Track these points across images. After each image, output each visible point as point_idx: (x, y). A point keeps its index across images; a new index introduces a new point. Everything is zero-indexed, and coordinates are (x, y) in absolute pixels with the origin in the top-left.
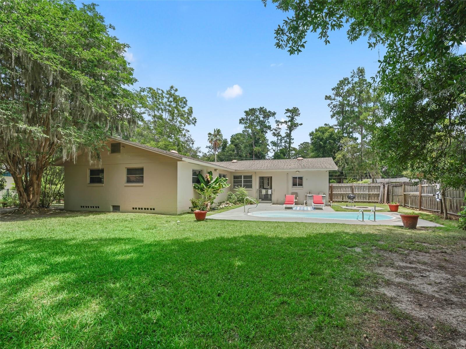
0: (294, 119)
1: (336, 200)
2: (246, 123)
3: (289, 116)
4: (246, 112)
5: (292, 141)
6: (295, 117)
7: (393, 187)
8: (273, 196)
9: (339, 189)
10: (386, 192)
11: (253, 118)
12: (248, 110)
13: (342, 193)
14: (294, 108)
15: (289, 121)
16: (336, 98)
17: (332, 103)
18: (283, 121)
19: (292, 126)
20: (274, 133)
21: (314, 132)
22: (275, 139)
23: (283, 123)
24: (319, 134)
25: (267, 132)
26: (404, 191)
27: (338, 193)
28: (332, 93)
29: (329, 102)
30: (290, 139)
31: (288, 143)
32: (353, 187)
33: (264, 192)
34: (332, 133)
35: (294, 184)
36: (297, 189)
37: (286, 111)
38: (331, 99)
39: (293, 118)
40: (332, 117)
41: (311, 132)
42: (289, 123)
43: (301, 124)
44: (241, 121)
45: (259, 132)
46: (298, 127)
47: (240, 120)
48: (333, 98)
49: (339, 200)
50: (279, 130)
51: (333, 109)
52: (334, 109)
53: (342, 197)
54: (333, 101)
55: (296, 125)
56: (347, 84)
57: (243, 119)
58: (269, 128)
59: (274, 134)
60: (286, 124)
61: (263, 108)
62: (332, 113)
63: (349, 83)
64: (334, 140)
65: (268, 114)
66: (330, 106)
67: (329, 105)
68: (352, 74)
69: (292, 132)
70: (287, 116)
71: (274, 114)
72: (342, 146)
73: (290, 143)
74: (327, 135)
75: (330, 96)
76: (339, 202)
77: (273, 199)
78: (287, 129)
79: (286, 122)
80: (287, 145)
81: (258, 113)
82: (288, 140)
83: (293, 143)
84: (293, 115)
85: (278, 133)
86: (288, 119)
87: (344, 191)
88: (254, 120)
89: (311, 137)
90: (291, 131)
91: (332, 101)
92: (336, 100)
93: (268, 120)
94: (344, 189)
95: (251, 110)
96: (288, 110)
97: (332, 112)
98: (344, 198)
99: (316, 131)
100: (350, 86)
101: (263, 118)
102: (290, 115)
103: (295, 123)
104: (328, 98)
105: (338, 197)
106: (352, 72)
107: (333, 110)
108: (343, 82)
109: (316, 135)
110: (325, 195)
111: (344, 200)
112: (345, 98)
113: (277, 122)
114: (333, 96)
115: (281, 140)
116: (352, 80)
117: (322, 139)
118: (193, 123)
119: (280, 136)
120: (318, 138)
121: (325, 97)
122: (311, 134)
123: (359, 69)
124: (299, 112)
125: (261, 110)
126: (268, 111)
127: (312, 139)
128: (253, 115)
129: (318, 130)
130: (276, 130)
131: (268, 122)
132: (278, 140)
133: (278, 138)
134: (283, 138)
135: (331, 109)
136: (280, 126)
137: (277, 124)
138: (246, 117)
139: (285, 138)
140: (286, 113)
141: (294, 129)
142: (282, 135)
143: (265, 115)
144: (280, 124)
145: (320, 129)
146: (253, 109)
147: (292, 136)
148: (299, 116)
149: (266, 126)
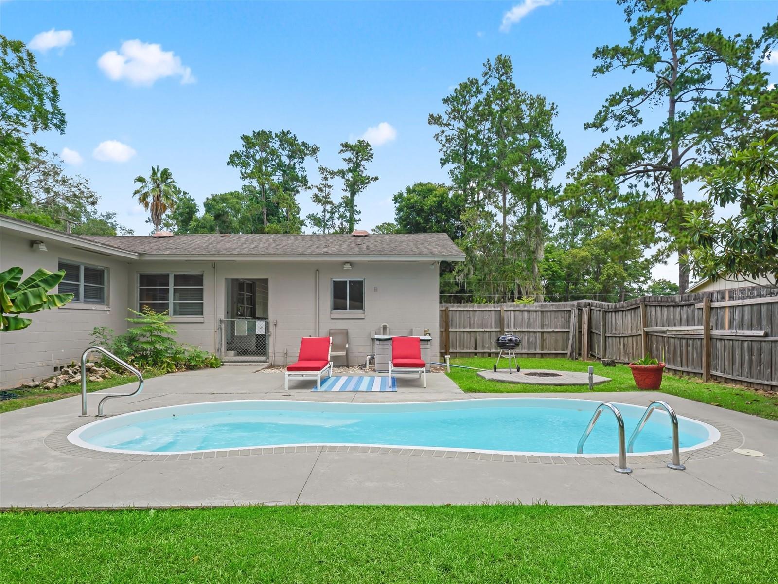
0: (361, 168)
1: (459, 350)
2: (245, 165)
3: (349, 160)
4: (245, 138)
5: (356, 217)
6: (363, 163)
7: (606, 312)
8: (271, 341)
9: (466, 321)
10: (585, 327)
11: (264, 155)
12: (251, 135)
13: (475, 330)
14: (359, 141)
15: (350, 170)
16: (452, 122)
17: (443, 132)
18: (336, 171)
19: (357, 183)
20: (316, 196)
21: (405, 195)
22: (318, 209)
23: (336, 173)
24: (416, 198)
25: (298, 192)
26: (646, 325)
27: (462, 330)
28: (443, 110)
29: (436, 129)
30: (352, 212)
31: (347, 221)
32: (502, 314)
33: (242, 326)
34: (442, 196)
35: (338, 304)
36: (346, 319)
37: (342, 148)
38: (441, 124)
39: (357, 165)
40: (444, 162)
41: (396, 194)
42: (349, 176)
43: (376, 179)
44: (234, 159)
45: (278, 188)
46: (368, 186)
47: (231, 156)
48: (445, 122)
49: (465, 350)
50: (328, 190)
51: (444, 145)
52: (448, 145)
53: (473, 342)
54: (445, 128)
55: (365, 181)
56: (475, 92)
57: (237, 154)
58: (304, 181)
59: (317, 199)
60: (343, 177)
61: (289, 132)
62: (442, 155)
63: (479, 91)
64: (448, 213)
65: (299, 150)
66: (440, 138)
67: (437, 136)
68: (485, 69)
69: (356, 197)
70: (344, 159)
71: (315, 151)
72: (463, 228)
73: (352, 221)
74: (431, 201)
75: (440, 117)
77: (271, 350)
78: (345, 188)
79: (342, 173)
80: (346, 225)
81: (275, 145)
82: (348, 214)
83: (360, 220)
84: (357, 158)
85: (325, 197)
86: (346, 166)
87: (478, 326)
88: (265, 161)
89: (398, 205)
90: (353, 194)
91: (443, 129)
92: (451, 127)
93: (302, 164)
95: (258, 133)
96: (347, 146)
97: (442, 152)
98: (479, 344)
99: (409, 191)
100: (481, 97)
101: (290, 157)
102: (352, 156)
103: (363, 175)
104: (435, 120)
105: (463, 343)
106: (486, 63)
107: (445, 149)
108: (466, 87)
109: (409, 200)
110: (428, 337)
111: (480, 350)
112: (470, 123)
113: (322, 170)
114: (445, 118)
115: (332, 213)
116: (486, 83)
117: (422, 210)
118: (58, 127)
119: (331, 203)
120: (412, 207)
121: (428, 117)
122: (397, 198)
123: (499, 59)
124: (371, 152)
125: (285, 138)
126: (299, 142)
127: (399, 210)
128: (264, 147)
129: (414, 191)
130: (321, 190)
131: (302, 168)
132: (324, 211)
133: (325, 209)
134: (336, 207)
135: (442, 145)
136: (330, 182)
137: (323, 176)
138: (244, 149)
139: (342, 210)
140: (342, 151)
141: (360, 189)
142: (334, 202)
143: (293, 152)
144: (329, 176)
145: (417, 189)
146: (263, 132)
147: (356, 206)
148: (372, 160)
149: (295, 178)
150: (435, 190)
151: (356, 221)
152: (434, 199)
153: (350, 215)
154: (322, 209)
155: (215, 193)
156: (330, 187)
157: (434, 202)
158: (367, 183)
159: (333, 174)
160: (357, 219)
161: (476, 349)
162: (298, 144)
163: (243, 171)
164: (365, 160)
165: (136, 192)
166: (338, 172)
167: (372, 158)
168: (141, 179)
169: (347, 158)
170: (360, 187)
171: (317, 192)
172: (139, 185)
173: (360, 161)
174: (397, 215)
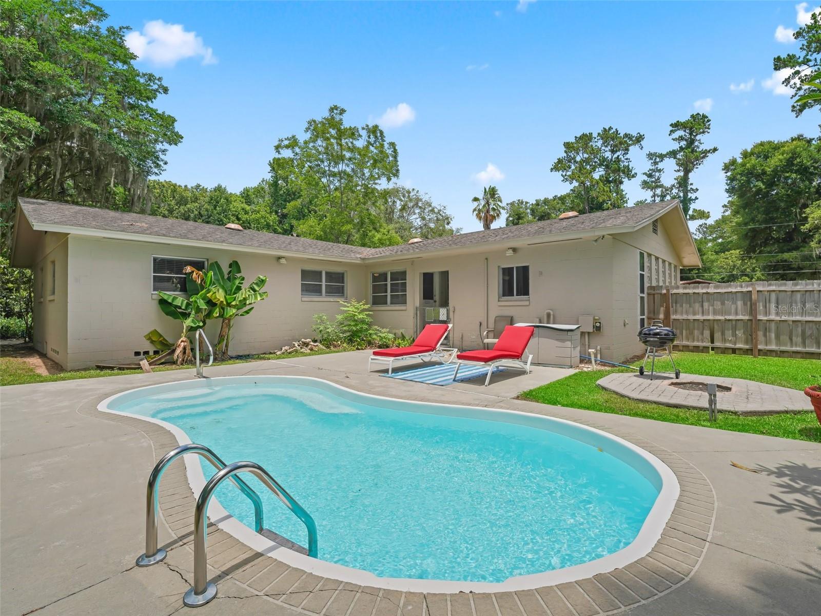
0: (696, 143)
1: (685, 343)
2: (567, 168)
3: (681, 138)
4: (567, 144)
6: (698, 137)
9: (697, 306)
12: (572, 140)
13: (710, 317)
14: (692, 115)
15: (682, 149)
17: (797, 73)
18: (665, 153)
19: (691, 159)
20: (645, 182)
23: (665, 156)
24: (753, 160)
25: (622, 182)
27: (691, 317)
30: (686, 192)
31: (681, 202)
32: (754, 296)
33: (430, 313)
35: (507, 291)
36: (514, 306)
37: (671, 128)
38: (794, 65)
39: (691, 142)
41: (727, 161)
42: (683, 155)
43: (715, 150)
44: (557, 165)
46: (705, 161)
47: (554, 164)
48: (800, 60)
49: (696, 344)
50: (657, 174)
51: (800, 89)
53: (707, 333)
54: (802, 68)
55: (701, 156)
57: (559, 161)
59: (645, 185)
60: (675, 158)
61: (610, 128)
62: (795, 101)
65: (623, 142)
66: (792, 82)
67: (787, 81)
69: (690, 175)
70: (674, 140)
71: (639, 139)
73: (687, 200)
74: (777, 160)
75: (792, 57)
76: (696, 349)
78: (677, 168)
79: (673, 154)
81: (598, 143)
82: (681, 194)
83: (696, 198)
84: (691, 134)
85: (655, 182)
86: (676, 146)
87: (715, 313)
88: (587, 161)
89: (729, 174)
90: (687, 172)
91: (797, 68)
92: (811, 64)
93: (627, 156)
94: (718, 305)
95: (581, 138)
96: (676, 126)
97: (796, 98)
98: (717, 335)
99: (745, 155)
101: (613, 151)
102: (684, 134)
103: (698, 150)
104: (782, 62)
105: (692, 333)
107: (801, 92)
109: (744, 165)
111: (717, 344)
113: (650, 156)
114: (801, 55)
115: (663, 196)
117: (764, 173)
119: (661, 186)
120: (750, 173)
121: (772, 62)
122: (729, 166)
124: (708, 123)
125: (608, 136)
126: (622, 135)
127: (732, 179)
128: (586, 147)
129: (752, 153)
130: (650, 176)
131: (626, 159)
132: (654, 196)
133: (654, 193)
134: (666, 190)
135: (796, 89)
136: (660, 166)
137: (652, 161)
138: (565, 155)
139: (675, 191)
140: (671, 131)
141: (695, 165)
142: (664, 185)
143: (616, 146)
144: (658, 160)
145: (756, 151)
146: (584, 135)
147: (692, 184)
148: (709, 131)
149: (618, 170)
150: (783, 146)
151: (693, 200)
152: (781, 157)
153: (684, 195)
154: (651, 193)
155: (538, 198)
156: (660, 171)
157: (781, 161)
158: (704, 157)
159: (662, 157)
160: (693, 197)
161: (712, 342)
162: (621, 137)
163: (564, 174)
164: (701, 133)
165: (475, 210)
166: (667, 154)
167: (709, 129)
168: (476, 199)
169: (678, 137)
170: (695, 163)
171: (646, 178)
172: (476, 204)
173: (695, 136)
174: (728, 185)
